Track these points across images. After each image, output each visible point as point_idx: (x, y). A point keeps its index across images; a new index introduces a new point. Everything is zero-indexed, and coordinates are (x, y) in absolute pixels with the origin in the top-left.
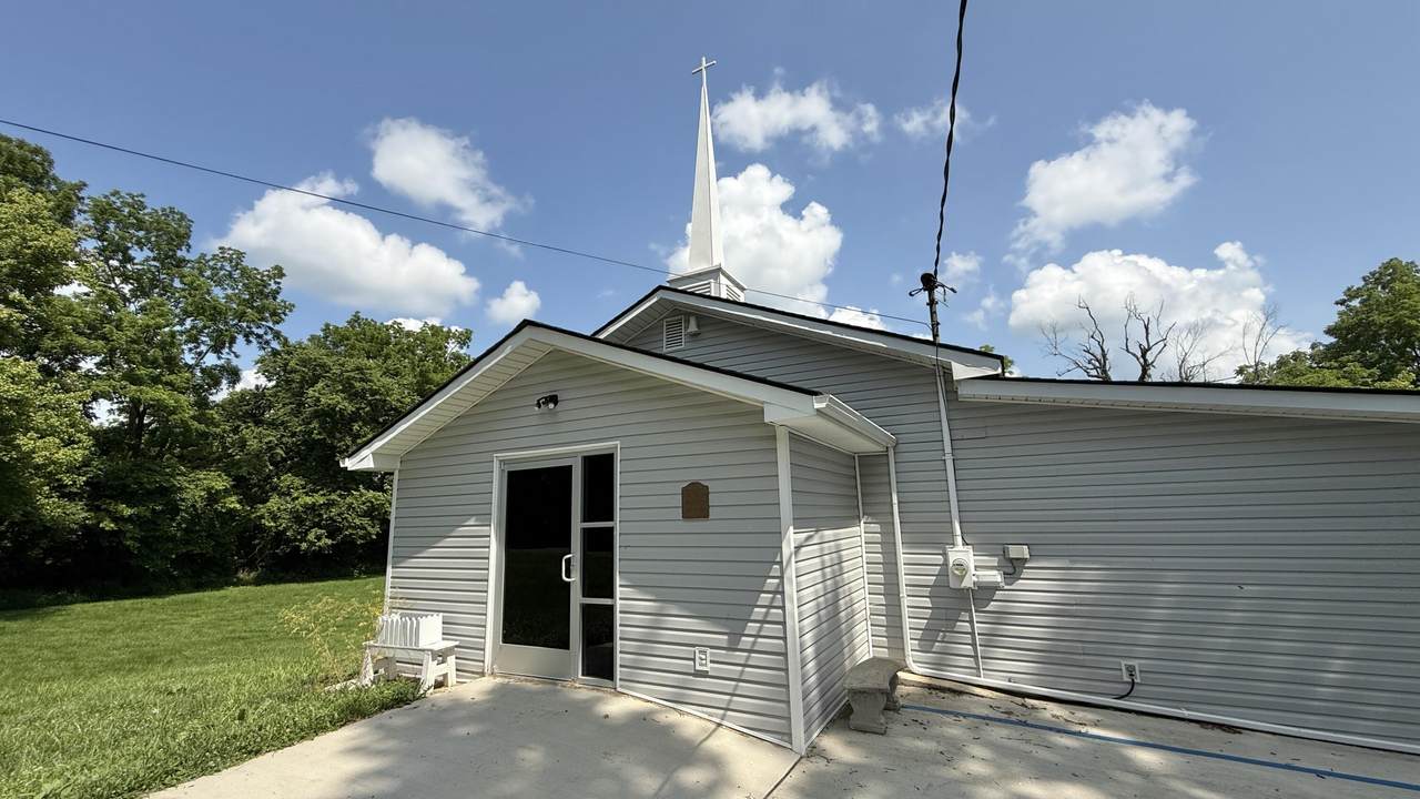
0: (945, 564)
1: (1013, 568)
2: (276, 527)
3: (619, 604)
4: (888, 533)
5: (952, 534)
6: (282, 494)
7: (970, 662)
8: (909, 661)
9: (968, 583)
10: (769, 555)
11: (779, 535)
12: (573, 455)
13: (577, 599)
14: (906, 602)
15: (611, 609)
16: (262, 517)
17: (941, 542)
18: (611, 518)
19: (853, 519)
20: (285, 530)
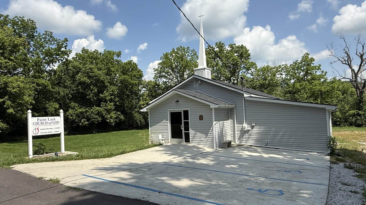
0: (243, 127)
1: (253, 127)
2: (72, 118)
3: (190, 132)
4: (234, 122)
5: (244, 122)
6: (72, 109)
7: (245, 142)
8: (236, 142)
9: (246, 129)
10: (211, 125)
11: (213, 122)
12: (182, 110)
13: (183, 132)
14: (236, 133)
15: (189, 133)
16: (68, 116)
17: (242, 123)
18: (188, 120)
19: (229, 119)
20: (76, 119)
